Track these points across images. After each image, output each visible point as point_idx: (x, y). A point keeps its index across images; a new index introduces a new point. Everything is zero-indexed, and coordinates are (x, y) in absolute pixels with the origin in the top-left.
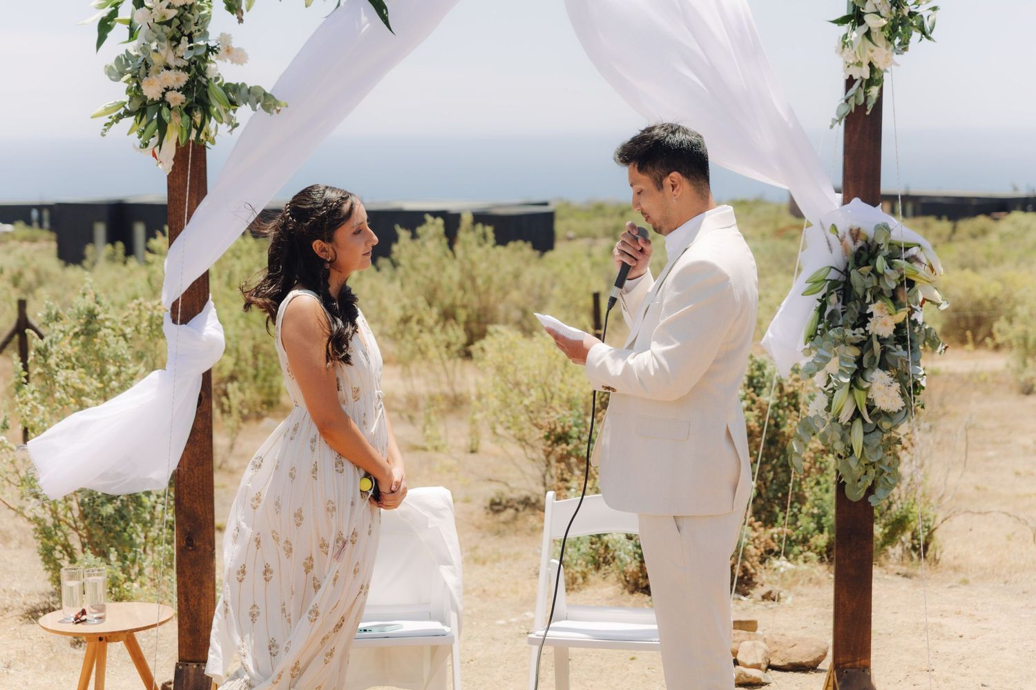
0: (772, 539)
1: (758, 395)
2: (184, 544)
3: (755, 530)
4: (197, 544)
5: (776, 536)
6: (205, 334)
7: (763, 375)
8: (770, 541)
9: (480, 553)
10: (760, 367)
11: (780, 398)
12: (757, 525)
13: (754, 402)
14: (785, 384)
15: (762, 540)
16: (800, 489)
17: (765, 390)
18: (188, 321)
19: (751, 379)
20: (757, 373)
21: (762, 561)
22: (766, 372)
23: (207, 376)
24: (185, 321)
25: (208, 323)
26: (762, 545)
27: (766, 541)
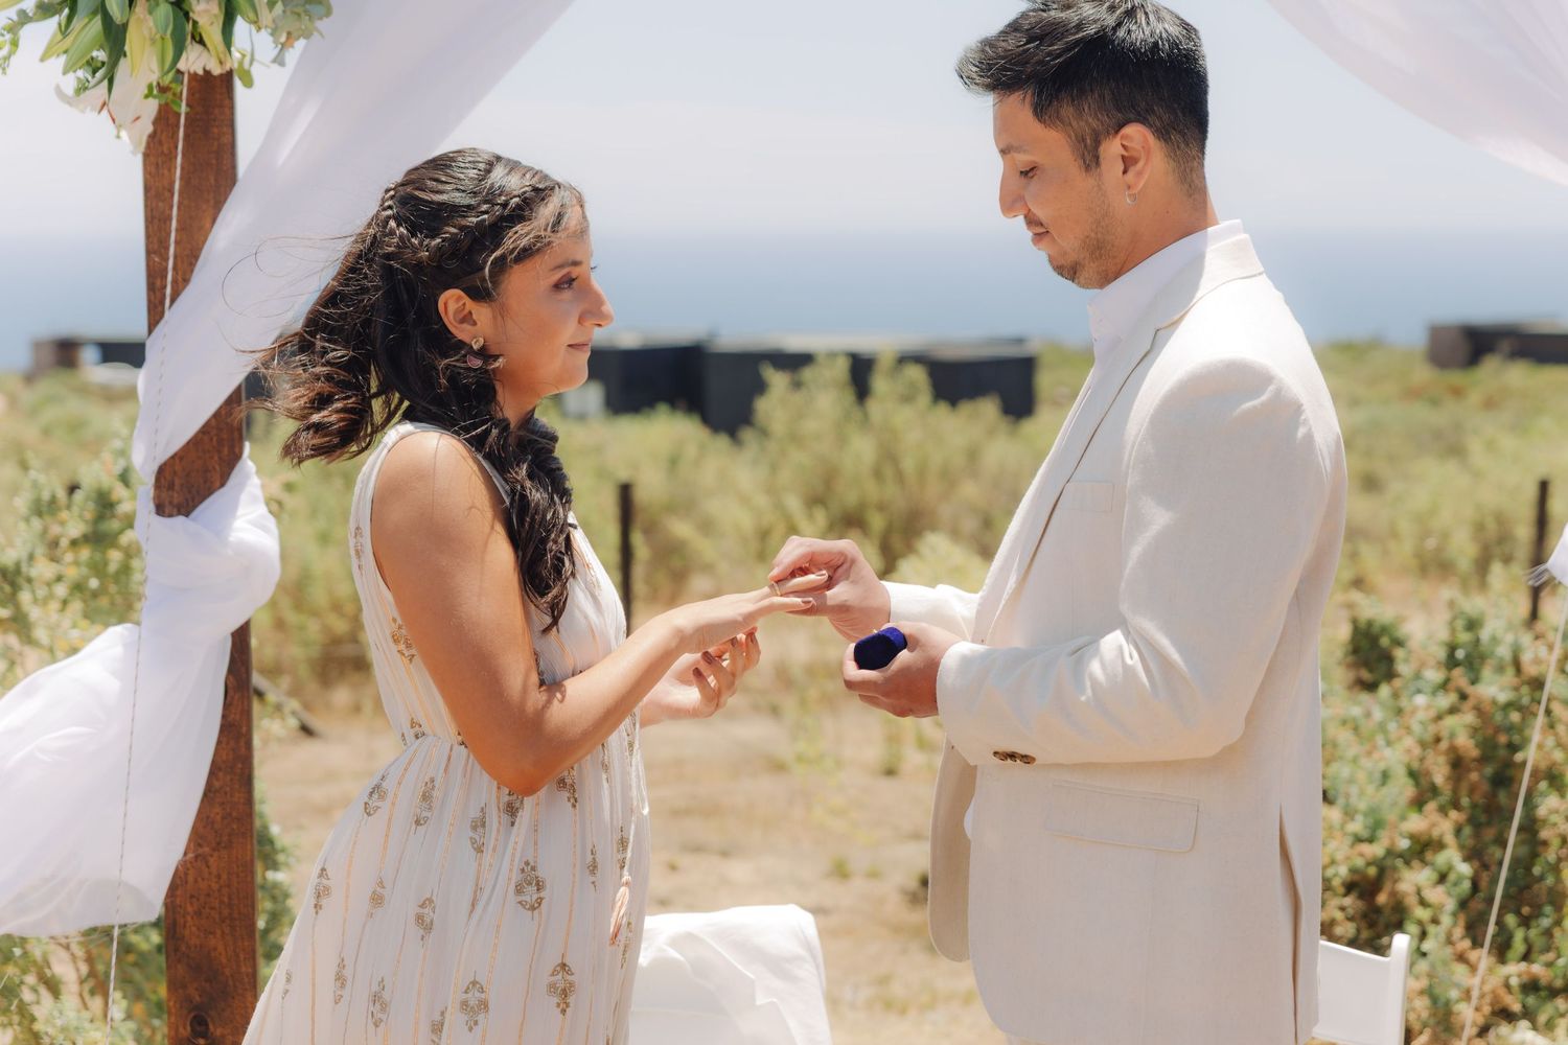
0: (1507, 986)
1: (1474, 682)
2: (186, 1032)
3: (1473, 968)
4: (218, 1032)
5: (1514, 982)
6: (231, 539)
7: (1478, 640)
8: (1502, 992)
9: (897, 989)
10: (1473, 625)
11: (1516, 689)
12: (1473, 955)
13: (1463, 697)
14: (1526, 658)
15: (1487, 988)
16: (1559, 880)
17: (1487, 673)
18: (195, 507)
19: (1452, 648)
20: (1464, 637)
21: (1483, 1031)
22: (1485, 634)
23: (241, 637)
24: (186, 508)
25: (240, 511)
26: (1488, 999)
27: (1493, 992)
